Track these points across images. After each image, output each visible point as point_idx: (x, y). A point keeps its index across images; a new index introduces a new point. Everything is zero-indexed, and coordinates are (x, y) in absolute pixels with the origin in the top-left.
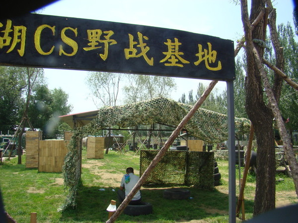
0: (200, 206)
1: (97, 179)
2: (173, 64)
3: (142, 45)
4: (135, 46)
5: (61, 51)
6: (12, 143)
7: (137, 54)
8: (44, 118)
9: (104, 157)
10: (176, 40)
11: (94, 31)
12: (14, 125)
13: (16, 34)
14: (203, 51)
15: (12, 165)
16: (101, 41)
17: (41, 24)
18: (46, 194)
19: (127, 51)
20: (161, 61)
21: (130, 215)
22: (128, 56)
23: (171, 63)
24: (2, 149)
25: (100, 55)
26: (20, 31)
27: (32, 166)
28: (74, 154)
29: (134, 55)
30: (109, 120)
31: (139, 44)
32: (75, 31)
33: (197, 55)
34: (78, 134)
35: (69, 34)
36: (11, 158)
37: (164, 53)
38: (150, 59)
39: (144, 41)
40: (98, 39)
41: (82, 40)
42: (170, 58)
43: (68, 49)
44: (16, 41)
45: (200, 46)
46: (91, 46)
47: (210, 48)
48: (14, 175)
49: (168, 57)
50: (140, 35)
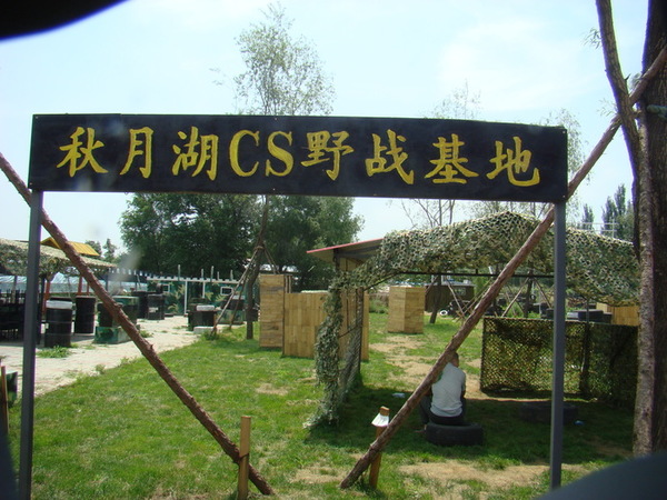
0: (590, 440)
1: (396, 374)
2: (449, 179)
3: (394, 151)
4: (383, 154)
5: (269, 169)
6: (236, 298)
7: (386, 166)
8: (304, 244)
9: (425, 330)
10: (454, 137)
11: (317, 135)
12: (242, 260)
13: (205, 148)
14: (504, 152)
15: (234, 340)
16: (329, 150)
17: (239, 130)
18: (289, 397)
19: (369, 163)
20: (428, 176)
21: (436, 444)
22: (371, 171)
23: (444, 177)
24: (219, 308)
25: (328, 171)
26: (210, 143)
27: (272, 343)
28: (335, 323)
29: (381, 169)
30: (401, 257)
31: (389, 149)
32: (289, 137)
33: (492, 160)
34: (342, 284)
35: (280, 142)
36: (234, 327)
37: (433, 162)
38: (408, 173)
39: (399, 144)
40: (324, 147)
41: (300, 150)
42: (443, 169)
43: (278, 165)
44: (205, 157)
45: (499, 145)
46: (313, 159)
47: (518, 147)
48: (235, 359)
49: (439, 167)
50: (391, 134)
